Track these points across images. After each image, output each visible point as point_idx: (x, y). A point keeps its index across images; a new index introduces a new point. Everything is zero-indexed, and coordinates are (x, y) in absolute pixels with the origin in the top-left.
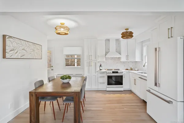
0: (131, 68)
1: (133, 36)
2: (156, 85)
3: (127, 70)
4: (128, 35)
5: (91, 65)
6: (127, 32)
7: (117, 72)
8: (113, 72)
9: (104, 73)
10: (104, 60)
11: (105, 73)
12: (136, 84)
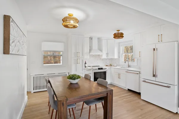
0: (110, 64)
1: (123, 37)
2: (154, 76)
3: (107, 66)
4: (120, 36)
5: (78, 63)
6: (118, 33)
7: (102, 69)
8: (99, 69)
9: (90, 70)
10: (88, 57)
11: (92, 70)
12: (121, 77)
